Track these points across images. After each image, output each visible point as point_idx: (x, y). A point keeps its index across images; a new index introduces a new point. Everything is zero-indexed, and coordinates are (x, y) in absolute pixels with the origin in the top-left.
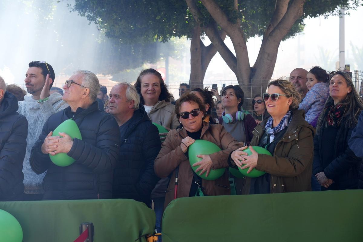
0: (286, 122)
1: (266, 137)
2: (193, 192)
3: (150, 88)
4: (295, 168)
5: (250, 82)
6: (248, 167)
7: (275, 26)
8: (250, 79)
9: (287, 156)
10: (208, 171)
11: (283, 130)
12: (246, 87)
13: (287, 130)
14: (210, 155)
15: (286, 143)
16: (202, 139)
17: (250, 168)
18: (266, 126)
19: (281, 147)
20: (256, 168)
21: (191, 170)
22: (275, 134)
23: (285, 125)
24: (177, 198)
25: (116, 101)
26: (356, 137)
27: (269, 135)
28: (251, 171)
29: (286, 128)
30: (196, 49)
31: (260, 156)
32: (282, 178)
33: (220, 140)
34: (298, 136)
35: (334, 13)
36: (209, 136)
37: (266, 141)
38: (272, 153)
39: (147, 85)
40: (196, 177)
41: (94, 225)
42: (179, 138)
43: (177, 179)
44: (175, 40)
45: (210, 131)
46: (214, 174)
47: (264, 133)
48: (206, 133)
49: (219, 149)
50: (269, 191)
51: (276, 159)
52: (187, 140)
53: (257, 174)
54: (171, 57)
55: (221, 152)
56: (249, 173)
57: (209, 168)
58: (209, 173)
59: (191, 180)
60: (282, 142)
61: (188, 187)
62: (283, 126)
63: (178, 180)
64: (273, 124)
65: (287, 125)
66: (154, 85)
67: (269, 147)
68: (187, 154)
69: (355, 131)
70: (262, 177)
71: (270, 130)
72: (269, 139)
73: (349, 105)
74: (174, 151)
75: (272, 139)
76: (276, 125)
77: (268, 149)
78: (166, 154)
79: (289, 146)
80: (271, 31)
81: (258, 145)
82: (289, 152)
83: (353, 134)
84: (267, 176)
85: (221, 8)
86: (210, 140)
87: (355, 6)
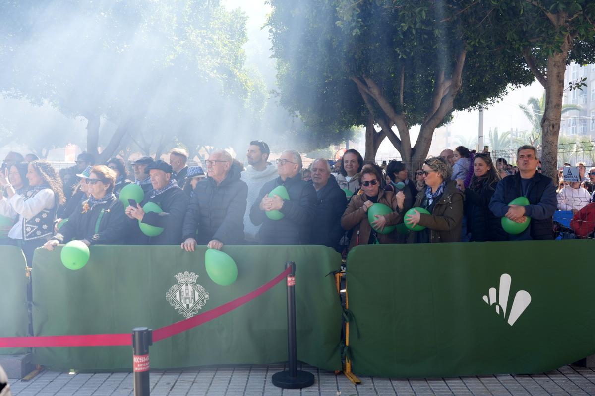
0: (441, 189)
1: (427, 201)
2: (372, 241)
3: (349, 164)
4: (449, 224)
5: (411, 159)
6: (412, 223)
7: (431, 117)
8: (411, 157)
9: (443, 215)
11: (440, 195)
12: (408, 163)
13: (443, 196)
14: (384, 215)
15: (442, 205)
16: (379, 202)
17: (414, 224)
18: (426, 193)
19: (438, 208)
20: (419, 224)
21: (369, 225)
22: (434, 199)
24: (358, 244)
25: (321, 174)
26: (495, 202)
27: (429, 199)
28: (415, 226)
29: (442, 193)
30: (370, 134)
31: (422, 215)
32: (438, 231)
33: (392, 203)
34: (451, 201)
35: (476, 108)
36: (384, 200)
37: (427, 203)
38: (431, 213)
39: (347, 162)
40: (373, 231)
41: (296, 263)
42: (361, 201)
43: (358, 231)
44: (355, 128)
45: (384, 196)
46: (387, 229)
47: (425, 198)
48: (381, 198)
49: (391, 210)
50: (428, 241)
51: (434, 217)
52: (368, 203)
53: (419, 228)
54: (351, 140)
55: (392, 213)
56: (414, 227)
57: (383, 225)
58: (383, 229)
59: (370, 232)
60: (439, 204)
61: (367, 238)
62: (439, 192)
63: (360, 233)
64: (432, 190)
65: (442, 192)
66: (352, 161)
67: (429, 208)
68: (367, 213)
69: (493, 197)
70: (423, 231)
71: (429, 196)
72: (428, 203)
73: (487, 179)
74: (358, 210)
75: (431, 202)
76: (434, 191)
77: (428, 210)
78: (351, 212)
79: (444, 207)
80: (427, 121)
81: (420, 207)
82: (444, 212)
83: (492, 199)
84: (427, 230)
85: (390, 103)
86: (384, 204)
87: (492, 103)
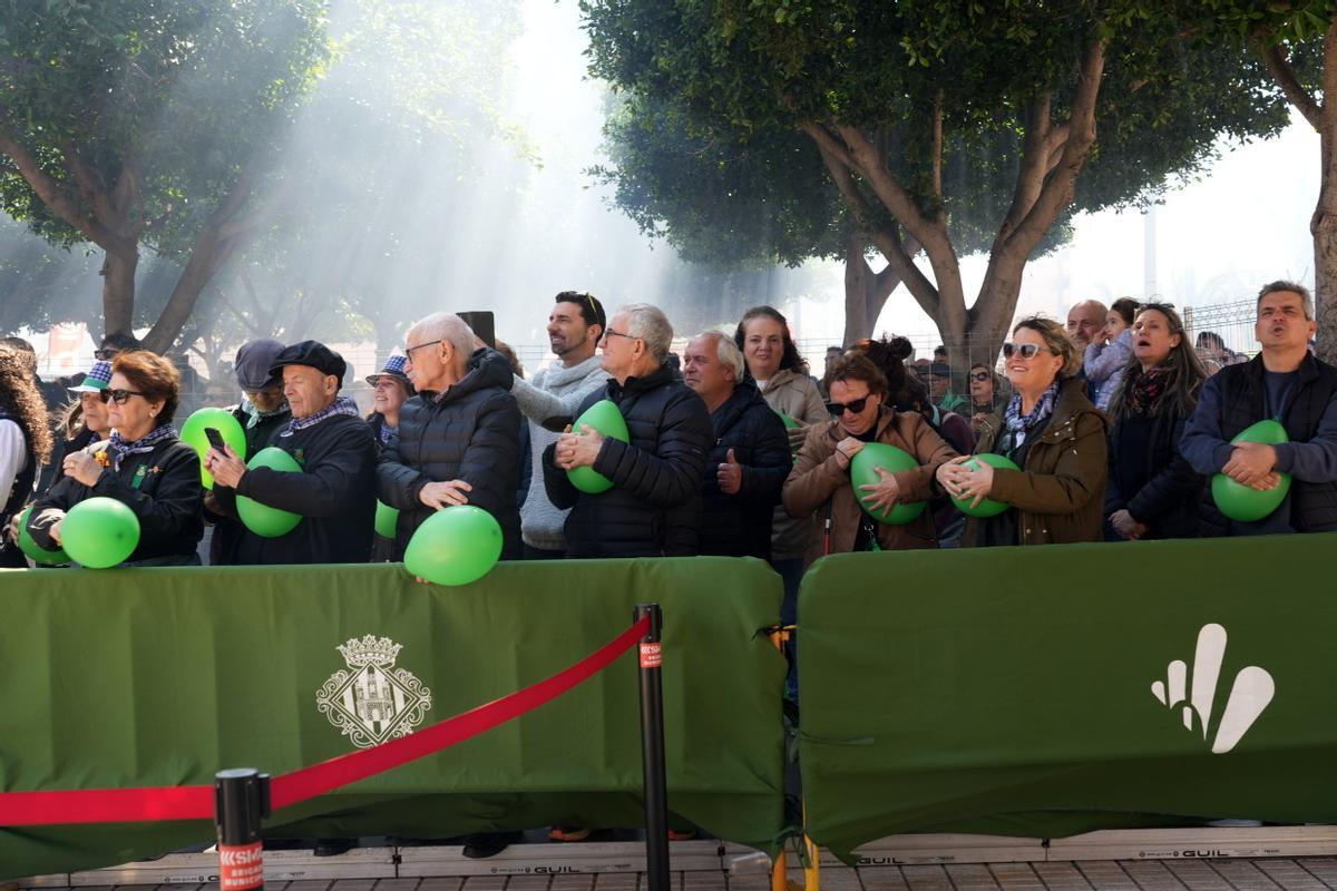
0: (1048, 404)
1: (1009, 436)
2: (861, 544)
3: (763, 345)
4: (1070, 496)
5: (967, 336)
6: (973, 496)
7: (1016, 227)
8: (966, 331)
9: (1053, 473)
10: (887, 507)
11: (1043, 420)
12: (958, 348)
13: (1052, 421)
14: (896, 476)
15: (1049, 446)
16: (879, 441)
17: (977, 498)
18: (1007, 414)
19: (1040, 454)
20: (990, 496)
22: (1028, 429)
23: (1046, 411)
25: (699, 368)
26: (1195, 434)
27: (1015, 432)
28: (979, 503)
29: (1049, 415)
30: (857, 279)
31: (997, 472)
32: (1042, 516)
33: (915, 443)
34: (1075, 432)
35: (1135, 202)
36: (894, 434)
37: (1008, 444)
38: (1022, 467)
39: (757, 340)
40: (865, 519)
42: (829, 442)
43: (828, 521)
44: (812, 263)
45: (895, 425)
46: (901, 513)
47: (1004, 428)
48: (887, 430)
49: (914, 462)
50: (1016, 542)
51: (1031, 477)
52: (846, 444)
53: (992, 508)
54: (806, 296)
55: (918, 469)
56: (976, 507)
59: (856, 524)
60: (1041, 444)
61: (851, 536)
62: (1042, 411)
63: (832, 526)
65: (1050, 411)
66: (771, 339)
67: (1015, 454)
68: (847, 471)
69: (1191, 421)
70: (1000, 517)
71: (1015, 422)
72: (1014, 440)
75: (1020, 439)
76: (1028, 410)
77: (1012, 458)
78: (806, 471)
79: (1056, 450)
80: (1007, 235)
81: (993, 452)
82: (1056, 464)
83: (1189, 427)
84: (1012, 514)
85: (908, 192)
86: (895, 444)
87: (1183, 184)
